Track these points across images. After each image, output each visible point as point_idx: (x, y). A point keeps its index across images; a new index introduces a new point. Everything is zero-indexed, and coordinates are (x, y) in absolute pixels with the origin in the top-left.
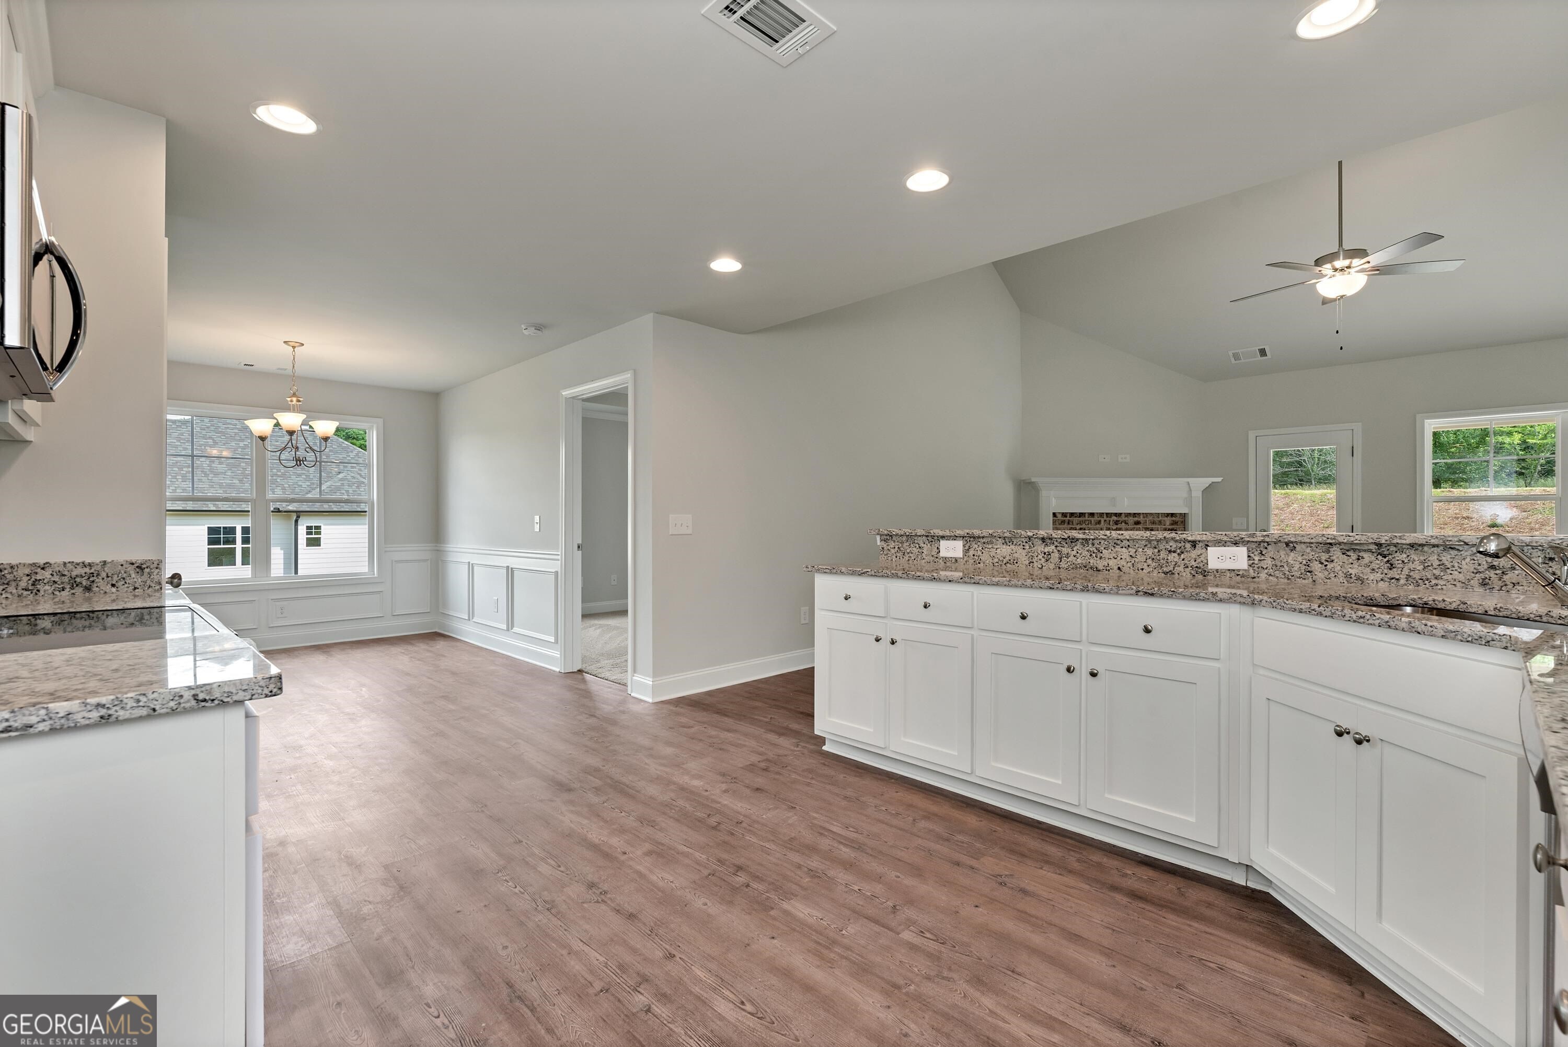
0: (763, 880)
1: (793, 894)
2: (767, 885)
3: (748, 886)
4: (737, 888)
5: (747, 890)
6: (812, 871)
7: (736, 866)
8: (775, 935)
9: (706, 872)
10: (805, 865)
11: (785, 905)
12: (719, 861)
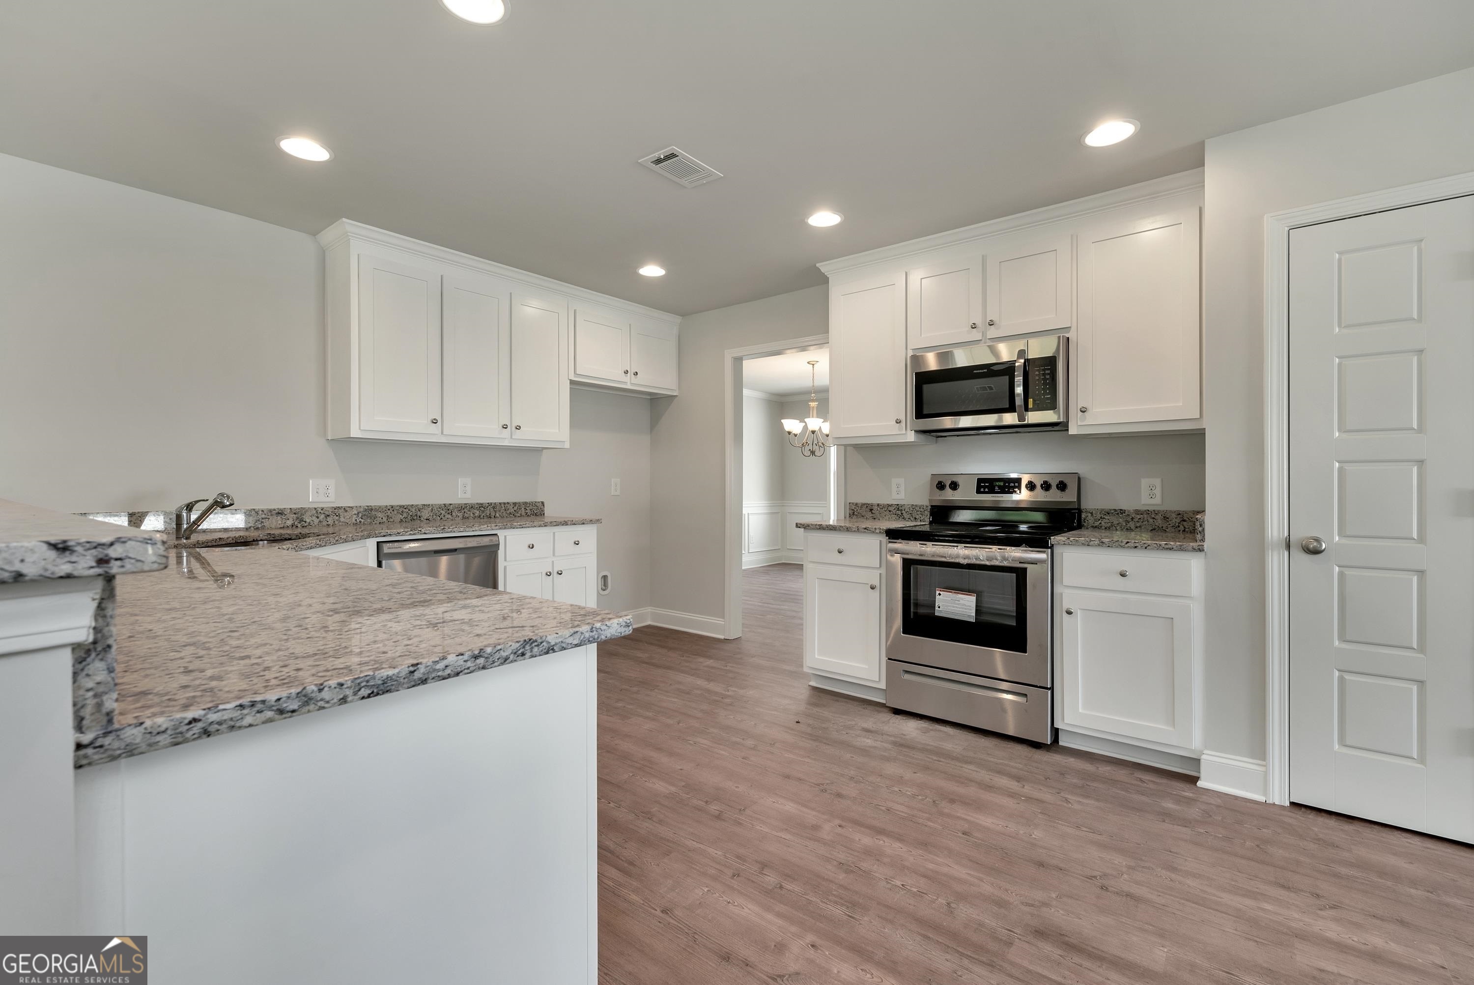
0: (694, 807)
1: (667, 797)
2: (690, 804)
3: (707, 802)
4: (715, 800)
5: (706, 799)
6: (648, 818)
7: (724, 820)
8: (680, 771)
9: (748, 812)
10: (655, 824)
11: (673, 789)
12: (740, 824)
